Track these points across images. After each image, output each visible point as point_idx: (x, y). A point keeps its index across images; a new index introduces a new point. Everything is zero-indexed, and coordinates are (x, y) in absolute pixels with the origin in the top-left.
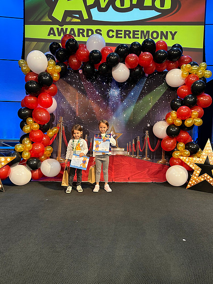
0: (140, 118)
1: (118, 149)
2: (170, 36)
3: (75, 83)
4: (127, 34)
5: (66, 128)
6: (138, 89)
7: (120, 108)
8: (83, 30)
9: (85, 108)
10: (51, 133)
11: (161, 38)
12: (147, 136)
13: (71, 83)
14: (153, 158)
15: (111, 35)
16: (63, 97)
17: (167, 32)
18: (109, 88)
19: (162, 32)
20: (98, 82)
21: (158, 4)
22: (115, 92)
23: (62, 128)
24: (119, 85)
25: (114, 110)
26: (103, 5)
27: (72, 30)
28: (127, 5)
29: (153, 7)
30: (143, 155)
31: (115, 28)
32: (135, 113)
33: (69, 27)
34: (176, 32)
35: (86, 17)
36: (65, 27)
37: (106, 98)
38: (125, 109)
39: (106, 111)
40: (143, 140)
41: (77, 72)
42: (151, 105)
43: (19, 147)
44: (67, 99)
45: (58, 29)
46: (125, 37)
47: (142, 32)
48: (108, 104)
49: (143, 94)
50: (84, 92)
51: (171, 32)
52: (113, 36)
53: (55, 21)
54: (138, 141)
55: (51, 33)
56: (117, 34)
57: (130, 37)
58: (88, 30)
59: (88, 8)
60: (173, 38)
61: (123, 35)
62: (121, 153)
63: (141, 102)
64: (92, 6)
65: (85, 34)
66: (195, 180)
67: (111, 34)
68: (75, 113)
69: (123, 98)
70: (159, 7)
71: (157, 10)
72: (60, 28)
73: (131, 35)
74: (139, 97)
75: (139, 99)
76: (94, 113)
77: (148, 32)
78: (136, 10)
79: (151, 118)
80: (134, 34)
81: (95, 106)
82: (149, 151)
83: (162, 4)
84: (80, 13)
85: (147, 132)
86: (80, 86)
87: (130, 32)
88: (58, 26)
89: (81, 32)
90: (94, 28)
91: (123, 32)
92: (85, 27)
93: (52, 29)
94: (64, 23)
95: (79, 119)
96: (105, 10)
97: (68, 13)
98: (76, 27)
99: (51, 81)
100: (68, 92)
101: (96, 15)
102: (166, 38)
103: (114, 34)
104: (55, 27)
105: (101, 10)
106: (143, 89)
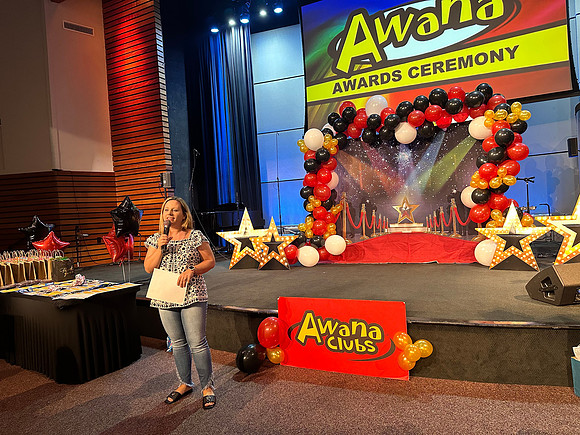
0: (441, 183)
1: (415, 225)
2: (506, 55)
3: (358, 153)
4: (438, 67)
5: (350, 204)
6: (434, 148)
7: (413, 173)
8: (377, 77)
9: (370, 179)
10: (335, 210)
11: (492, 61)
12: (454, 206)
13: (353, 153)
14: (465, 235)
15: (414, 74)
16: (344, 170)
17: (501, 51)
18: (397, 151)
19: (493, 53)
20: (384, 147)
21: (481, 14)
22: (405, 156)
23: (346, 205)
24: (410, 146)
25: (405, 178)
26: (400, 37)
27: (362, 79)
28: (434, 27)
29: (475, 21)
30: (450, 230)
31: (419, 64)
32: (433, 178)
33: (358, 77)
34: (516, 47)
35: (378, 58)
36: (352, 79)
37: (394, 164)
38: (419, 175)
39: (396, 179)
40: (449, 212)
41: (358, 139)
42: (455, 165)
43: (302, 227)
44: (350, 171)
45: (344, 83)
46: (435, 72)
47: (461, 59)
48: (397, 171)
49: (442, 153)
50: (367, 161)
51: (508, 49)
52: (418, 74)
53: (341, 74)
54: (442, 212)
55: (337, 88)
56: (423, 70)
57: (442, 71)
58: (382, 75)
59: (381, 48)
60: (512, 57)
61: (432, 71)
62: (418, 230)
63: (441, 162)
64: (386, 44)
65: (379, 81)
66: (499, 256)
67: (414, 72)
68: (359, 186)
69: (415, 161)
70: (485, 18)
71: (481, 23)
72: (347, 81)
73: (444, 68)
74: (438, 157)
75: (438, 159)
76: (381, 184)
77: (470, 57)
78: (449, 33)
79: (456, 182)
80: (448, 65)
81: (381, 176)
82: (458, 224)
83: (489, 12)
84: (370, 56)
85: (453, 200)
86: (363, 155)
87: (442, 63)
88: (344, 79)
89: (373, 80)
90: (390, 70)
91: (431, 67)
92: (378, 72)
93: (337, 84)
94: (351, 72)
95: (364, 193)
96: (404, 42)
97: (355, 61)
98: (366, 76)
99: (328, 155)
100: (350, 163)
101: (392, 52)
102: (501, 58)
103: (419, 71)
104: (341, 81)
105: (398, 45)
106: (442, 146)
